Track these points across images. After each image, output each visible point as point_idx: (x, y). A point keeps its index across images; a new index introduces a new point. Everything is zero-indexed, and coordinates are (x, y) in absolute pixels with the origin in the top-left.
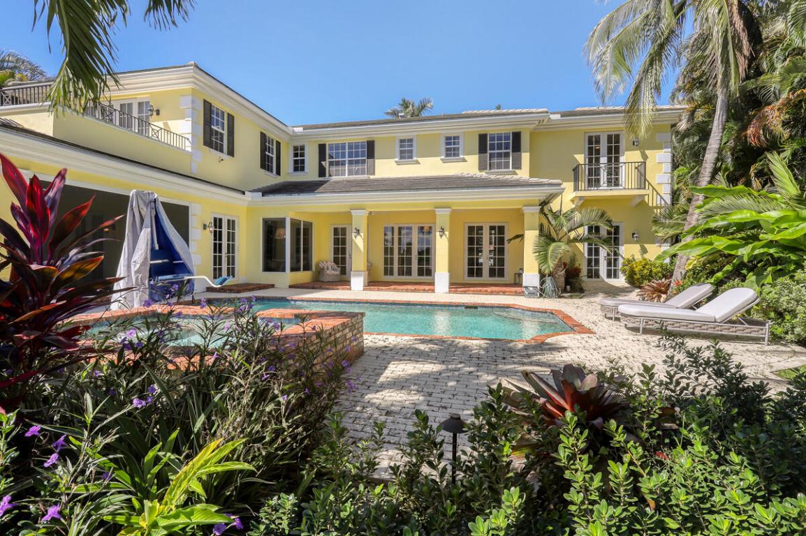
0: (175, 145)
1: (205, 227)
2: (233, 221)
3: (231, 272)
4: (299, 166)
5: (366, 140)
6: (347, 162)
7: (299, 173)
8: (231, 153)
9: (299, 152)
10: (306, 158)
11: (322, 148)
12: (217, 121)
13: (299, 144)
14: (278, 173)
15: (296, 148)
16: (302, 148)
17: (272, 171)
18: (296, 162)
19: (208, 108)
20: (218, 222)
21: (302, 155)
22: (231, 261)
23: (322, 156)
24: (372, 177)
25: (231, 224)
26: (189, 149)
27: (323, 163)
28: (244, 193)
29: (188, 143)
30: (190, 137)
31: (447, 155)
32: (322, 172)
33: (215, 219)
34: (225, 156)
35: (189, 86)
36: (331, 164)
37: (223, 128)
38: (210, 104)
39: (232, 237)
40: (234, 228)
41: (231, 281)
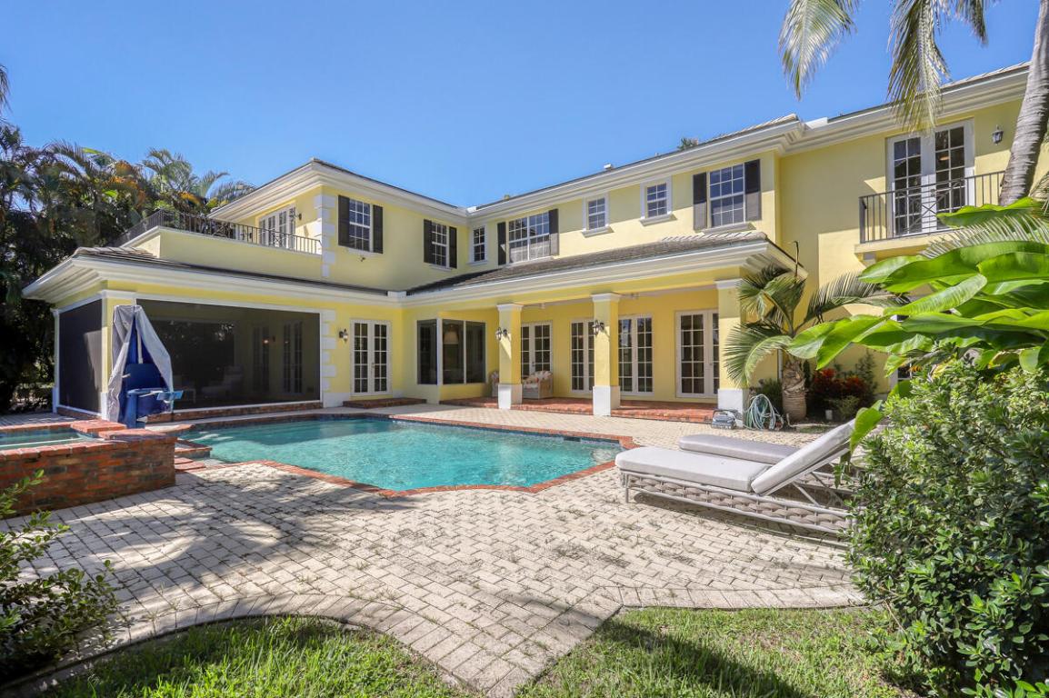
0: (299, 249)
1: (341, 335)
2: (384, 327)
3: (381, 385)
4: (479, 254)
5: (547, 211)
6: (529, 241)
7: (481, 262)
8: (379, 248)
9: (479, 235)
10: (486, 243)
11: (501, 227)
12: (360, 216)
13: (478, 227)
14: (454, 265)
15: (476, 232)
16: (482, 231)
17: (444, 264)
18: (477, 249)
19: (345, 203)
20: (360, 329)
21: (482, 240)
22: (381, 371)
23: (502, 240)
24: (556, 258)
25: (381, 330)
26: (319, 252)
27: (503, 246)
28: (387, 294)
29: (318, 245)
30: (320, 238)
31: (651, 214)
32: (502, 258)
33: (357, 325)
34: (370, 255)
35: (319, 185)
36: (512, 246)
37: (367, 223)
38: (348, 199)
39: (382, 344)
40: (384, 334)
41: (380, 395)
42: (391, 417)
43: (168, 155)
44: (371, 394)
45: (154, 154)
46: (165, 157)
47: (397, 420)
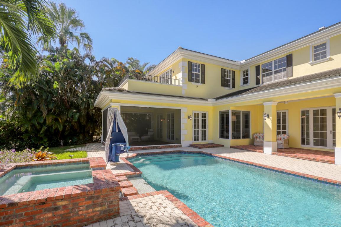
0: (174, 84)
1: (189, 117)
2: (205, 114)
3: (204, 138)
4: (246, 81)
5: (285, 56)
6: (273, 73)
7: (246, 85)
8: (203, 82)
9: (246, 73)
10: (249, 76)
11: (258, 68)
12: (196, 69)
13: (245, 69)
14: (234, 87)
15: (244, 72)
16: (247, 71)
17: (229, 87)
18: (244, 79)
19: (190, 64)
20: (196, 115)
21: (247, 75)
22: (204, 133)
23: (258, 73)
24: (290, 78)
25: (204, 116)
26: (181, 85)
27: (259, 77)
28: (207, 100)
29: (181, 82)
30: (181, 79)
32: (258, 82)
33: (195, 114)
34: (200, 85)
35: (181, 58)
36: (263, 76)
37: (199, 72)
38: (192, 62)
39: (204, 121)
40: (205, 117)
41: (204, 142)
42: (213, 155)
43: (133, 59)
44: (200, 142)
45: (129, 59)
46: (132, 60)
47: (216, 157)
